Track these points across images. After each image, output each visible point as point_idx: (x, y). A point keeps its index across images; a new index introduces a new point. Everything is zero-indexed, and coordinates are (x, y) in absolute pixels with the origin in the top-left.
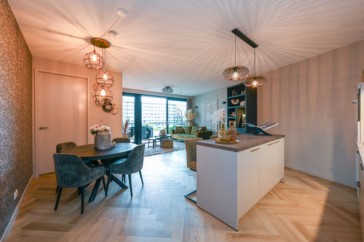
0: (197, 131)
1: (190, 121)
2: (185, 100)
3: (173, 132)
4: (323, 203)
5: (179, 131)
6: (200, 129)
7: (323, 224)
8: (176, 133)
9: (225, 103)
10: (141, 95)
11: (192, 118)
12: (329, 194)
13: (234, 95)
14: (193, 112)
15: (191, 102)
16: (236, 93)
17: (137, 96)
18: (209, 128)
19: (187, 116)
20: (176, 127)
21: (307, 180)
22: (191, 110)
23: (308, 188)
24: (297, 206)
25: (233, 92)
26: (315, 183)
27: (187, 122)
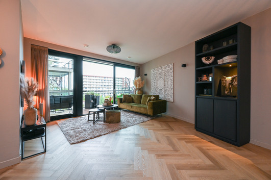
0: (150, 100)
1: (139, 89)
2: (133, 67)
3: (121, 101)
5: (127, 99)
6: (152, 98)
8: (124, 102)
9: (185, 66)
10: (82, 57)
11: (141, 86)
14: (142, 79)
15: (139, 69)
17: (78, 59)
18: (161, 97)
19: (135, 84)
20: (124, 95)
22: (140, 77)
25: (205, 47)
27: (136, 90)
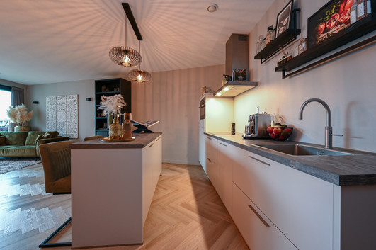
0: (41, 138)
1: (21, 124)
4: (190, 181)
6: (46, 135)
7: (196, 195)
9: (90, 100)
11: (27, 119)
12: (190, 173)
13: (105, 91)
16: (107, 90)
18: (62, 133)
19: (13, 115)
21: (175, 168)
22: (22, 106)
23: (178, 174)
24: (177, 190)
25: (104, 87)
26: (180, 169)
27: (14, 125)
